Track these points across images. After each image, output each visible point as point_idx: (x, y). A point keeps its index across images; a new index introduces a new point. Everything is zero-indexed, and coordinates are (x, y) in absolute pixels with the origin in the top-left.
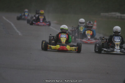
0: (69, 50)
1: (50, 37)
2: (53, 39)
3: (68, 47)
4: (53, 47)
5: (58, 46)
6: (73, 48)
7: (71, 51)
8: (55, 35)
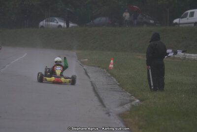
0: (63, 82)
1: (46, 69)
2: (49, 71)
3: (63, 79)
4: (48, 79)
5: (53, 78)
6: (68, 80)
7: (65, 83)
8: (50, 67)
